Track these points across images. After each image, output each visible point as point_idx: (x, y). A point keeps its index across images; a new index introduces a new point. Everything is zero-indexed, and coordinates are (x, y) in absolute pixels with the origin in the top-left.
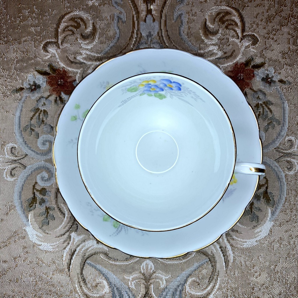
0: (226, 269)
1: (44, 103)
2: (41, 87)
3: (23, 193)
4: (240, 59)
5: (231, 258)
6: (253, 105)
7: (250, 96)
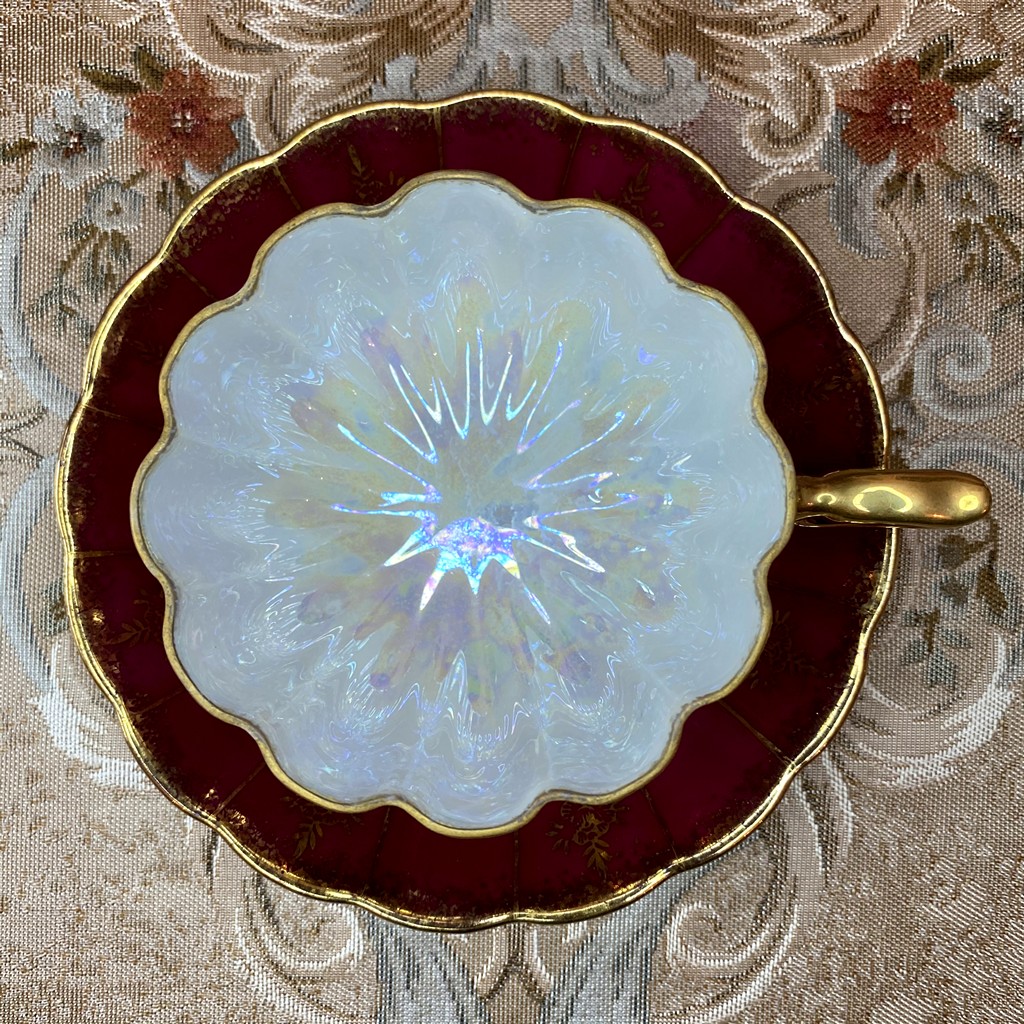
0: (827, 872)
1: (115, 204)
2: (103, 140)
3: (28, 562)
4: (898, 42)
5: (846, 829)
6: (947, 230)
7: (938, 191)
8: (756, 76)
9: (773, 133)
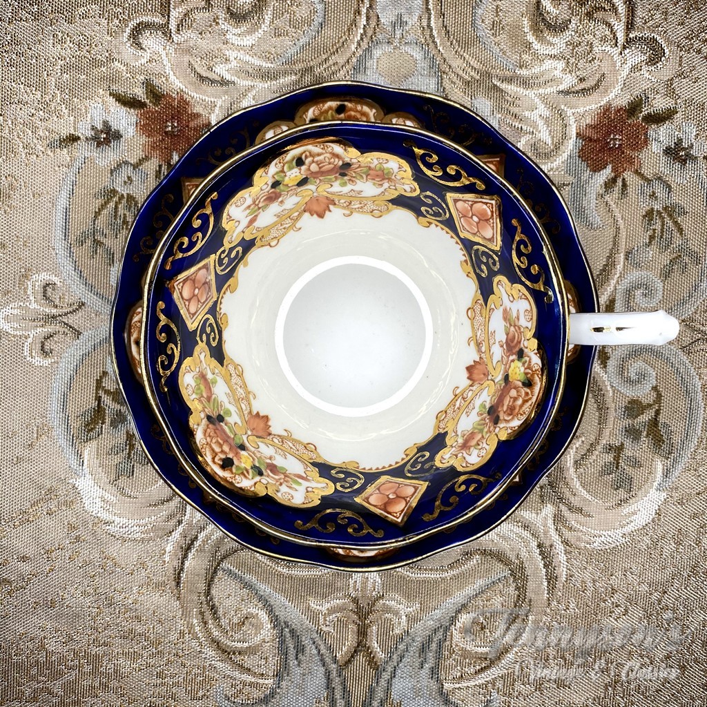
0: (550, 597)
1: (129, 178)
2: (122, 137)
3: (70, 396)
4: (616, 96)
5: (562, 572)
6: (639, 214)
7: (635, 189)
8: (527, 113)
9: (537, 149)
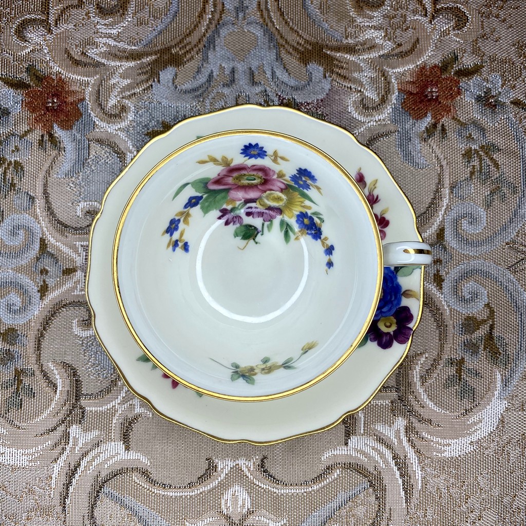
0: (408, 506)
1: (16, 147)
4: (429, 57)
5: (418, 481)
6: (459, 153)
7: (454, 133)
8: (356, 75)
9: (365, 105)
